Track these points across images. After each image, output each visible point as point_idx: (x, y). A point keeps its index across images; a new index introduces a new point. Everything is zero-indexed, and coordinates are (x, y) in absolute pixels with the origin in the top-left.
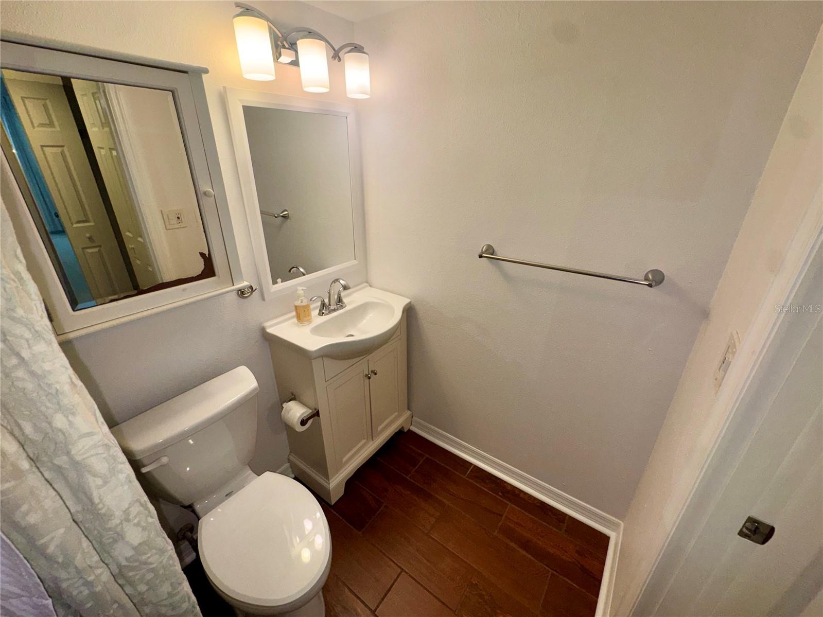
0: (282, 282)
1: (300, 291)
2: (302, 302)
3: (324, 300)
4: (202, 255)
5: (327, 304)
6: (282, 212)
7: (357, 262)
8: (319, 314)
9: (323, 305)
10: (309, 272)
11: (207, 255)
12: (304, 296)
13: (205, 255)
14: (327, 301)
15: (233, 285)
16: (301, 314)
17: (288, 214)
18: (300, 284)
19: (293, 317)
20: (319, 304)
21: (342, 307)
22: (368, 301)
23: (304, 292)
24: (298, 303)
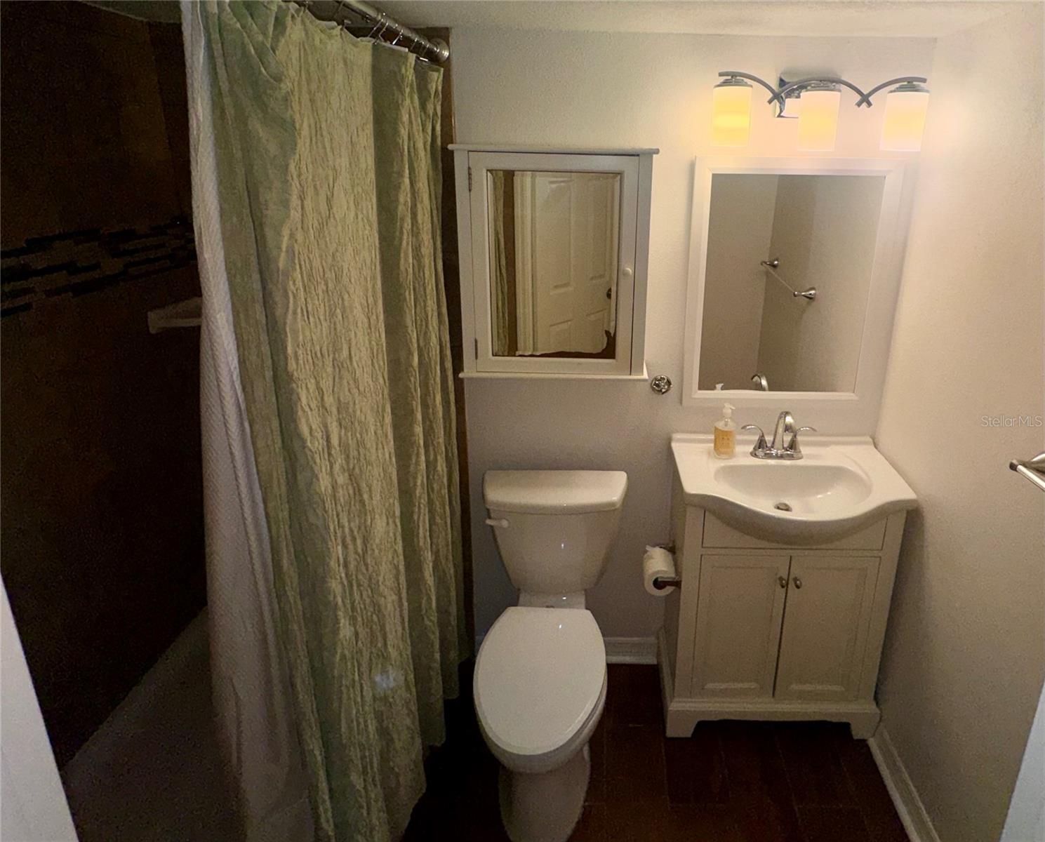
0: (722, 389)
1: (728, 409)
2: (726, 425)
3: (763, 436)
4: (607, 333)
5: (769, 445)
6: (808, 291)
7: (856, 398)
8: (751, 454)
9: (761, 444)
10: (772, 387)
11: (612, 335)
12: (730, 418)
13: (610, 334)
14: (769, 439)
15: (630, 374)
16: (722, 442)
17: (815, 294)
18: (730, 401)
19: (708, 441)
20: (757, 438)
21: (791, 457)
22: (846, 466)
23: (732, 413)
24: (720, 425)
